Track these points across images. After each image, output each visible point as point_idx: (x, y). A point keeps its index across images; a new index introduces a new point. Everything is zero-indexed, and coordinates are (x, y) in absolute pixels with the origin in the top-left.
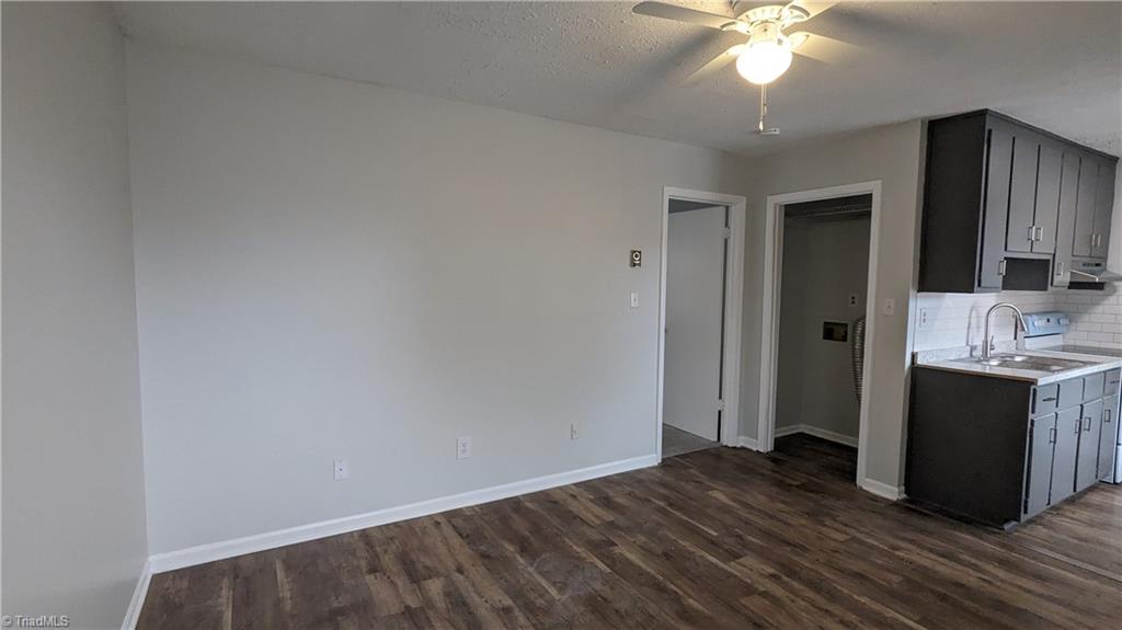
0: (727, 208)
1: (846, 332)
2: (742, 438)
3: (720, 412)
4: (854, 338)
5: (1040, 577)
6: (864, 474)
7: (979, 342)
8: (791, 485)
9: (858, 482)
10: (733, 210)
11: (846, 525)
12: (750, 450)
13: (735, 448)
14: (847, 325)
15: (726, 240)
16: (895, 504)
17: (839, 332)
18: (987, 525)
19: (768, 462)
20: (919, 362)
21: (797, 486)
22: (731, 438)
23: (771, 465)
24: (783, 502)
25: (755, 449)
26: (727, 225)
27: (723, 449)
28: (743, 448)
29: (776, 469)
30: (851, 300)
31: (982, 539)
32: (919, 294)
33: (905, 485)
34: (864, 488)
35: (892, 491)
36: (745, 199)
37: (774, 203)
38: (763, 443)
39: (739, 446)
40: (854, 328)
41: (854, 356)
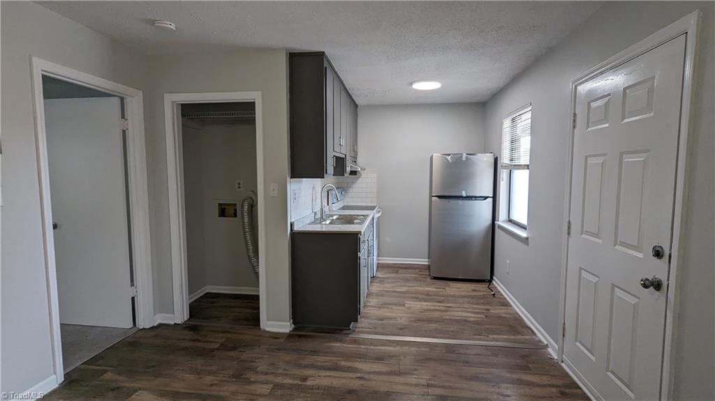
0: (122, 99)
1: (236, 210)
2: (158, 316)
3: (133, 298)
4: (243, 214)
5: (380, 358)
6: (265, 319)
7: (318, 209)
8: (212, 350)
9: (261, 327)
10: (128, 101)
11: (266, 374)
12: (168, 325)
13: (153, 328)
14: (235, 205)
15: (124, 132)
16: (290, 336)
17: (230, 210)
18: (341, 330)
19: (186, 332)
20: (295, 229)
21: (217, 349)
22: (147, 320)
23: (190, 335)
24: (210, 373)
25: (172, 323)
26: (123, 117)
27: (140, 334)
28: (160, 325)
29: (196, 337)
30: (237, 186)
31: (344, 343)
32: (292, 180)
33: (293, 318)
34: (267, 329)
35: (286, 327)
36: (141, 93)
37: (171, 102)
38: (179, 315)
39: (155, 325)
40: (242, 206)
41: (244, 228)
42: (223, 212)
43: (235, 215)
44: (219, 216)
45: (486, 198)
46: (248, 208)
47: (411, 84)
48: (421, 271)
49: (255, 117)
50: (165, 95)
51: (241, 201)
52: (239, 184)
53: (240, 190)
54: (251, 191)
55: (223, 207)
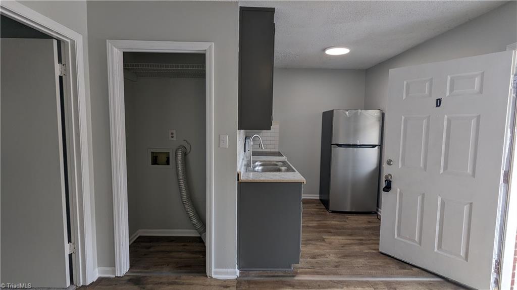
1: (168, 158)
2: (97, 270)
4: (176, 162)
9: (208, 274)
12: (108, 279)
15: (61, 78)
20: (243, 179)
25: (113, 276)
33: (237, 263)
34: (214, 277)
39: (94, 280)
40: (176, 156)
41: (178, 175)
42: (155, 161)
43: (168, 163)
44: (152, 164)
45: (374, 146)
46: (182, 157)
47: (324, 50)
48: (317, 206)
49: (205, 71)
50: (107, 41)
51: (175, 150)
52: (172, 134)
53: (172, 139)
54: (185, 140)
55: (155, 155)
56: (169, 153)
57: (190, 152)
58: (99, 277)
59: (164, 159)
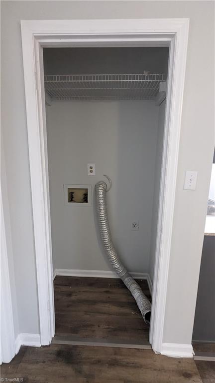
30: (89, 170)
41: (99, 215)
42: (72, 198)
43: (86, 200)
44: (69, 202)
46: (103, 195)
51: (94, 187)
52: (91, 168)
53: (92, 174)
54: (105, 175)
55: (70, 191)
56: (87, 190)
57: (109, 189)
58: (22, 346)
59: (81, 196)
